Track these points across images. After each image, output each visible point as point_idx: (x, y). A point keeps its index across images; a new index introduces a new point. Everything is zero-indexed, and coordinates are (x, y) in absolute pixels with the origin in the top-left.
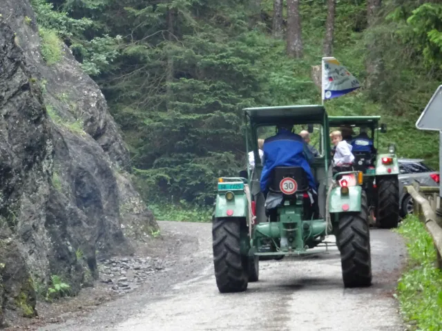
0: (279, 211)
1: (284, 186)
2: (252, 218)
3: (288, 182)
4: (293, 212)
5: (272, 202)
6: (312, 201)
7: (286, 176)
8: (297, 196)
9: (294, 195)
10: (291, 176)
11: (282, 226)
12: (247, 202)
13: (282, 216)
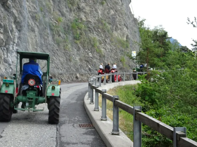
0: (27, 92)
1: (30, 82)
2: (15, 95)
3: (32, 81)
4: (32, 93)
5: (24, 87)
6: (40, 89)
7: (31, 78)
8: (35, 86)
9: (34, 86)
10: (33, 79)
11: (27, 98)
12: (14, 88)
13: (27, 94)
